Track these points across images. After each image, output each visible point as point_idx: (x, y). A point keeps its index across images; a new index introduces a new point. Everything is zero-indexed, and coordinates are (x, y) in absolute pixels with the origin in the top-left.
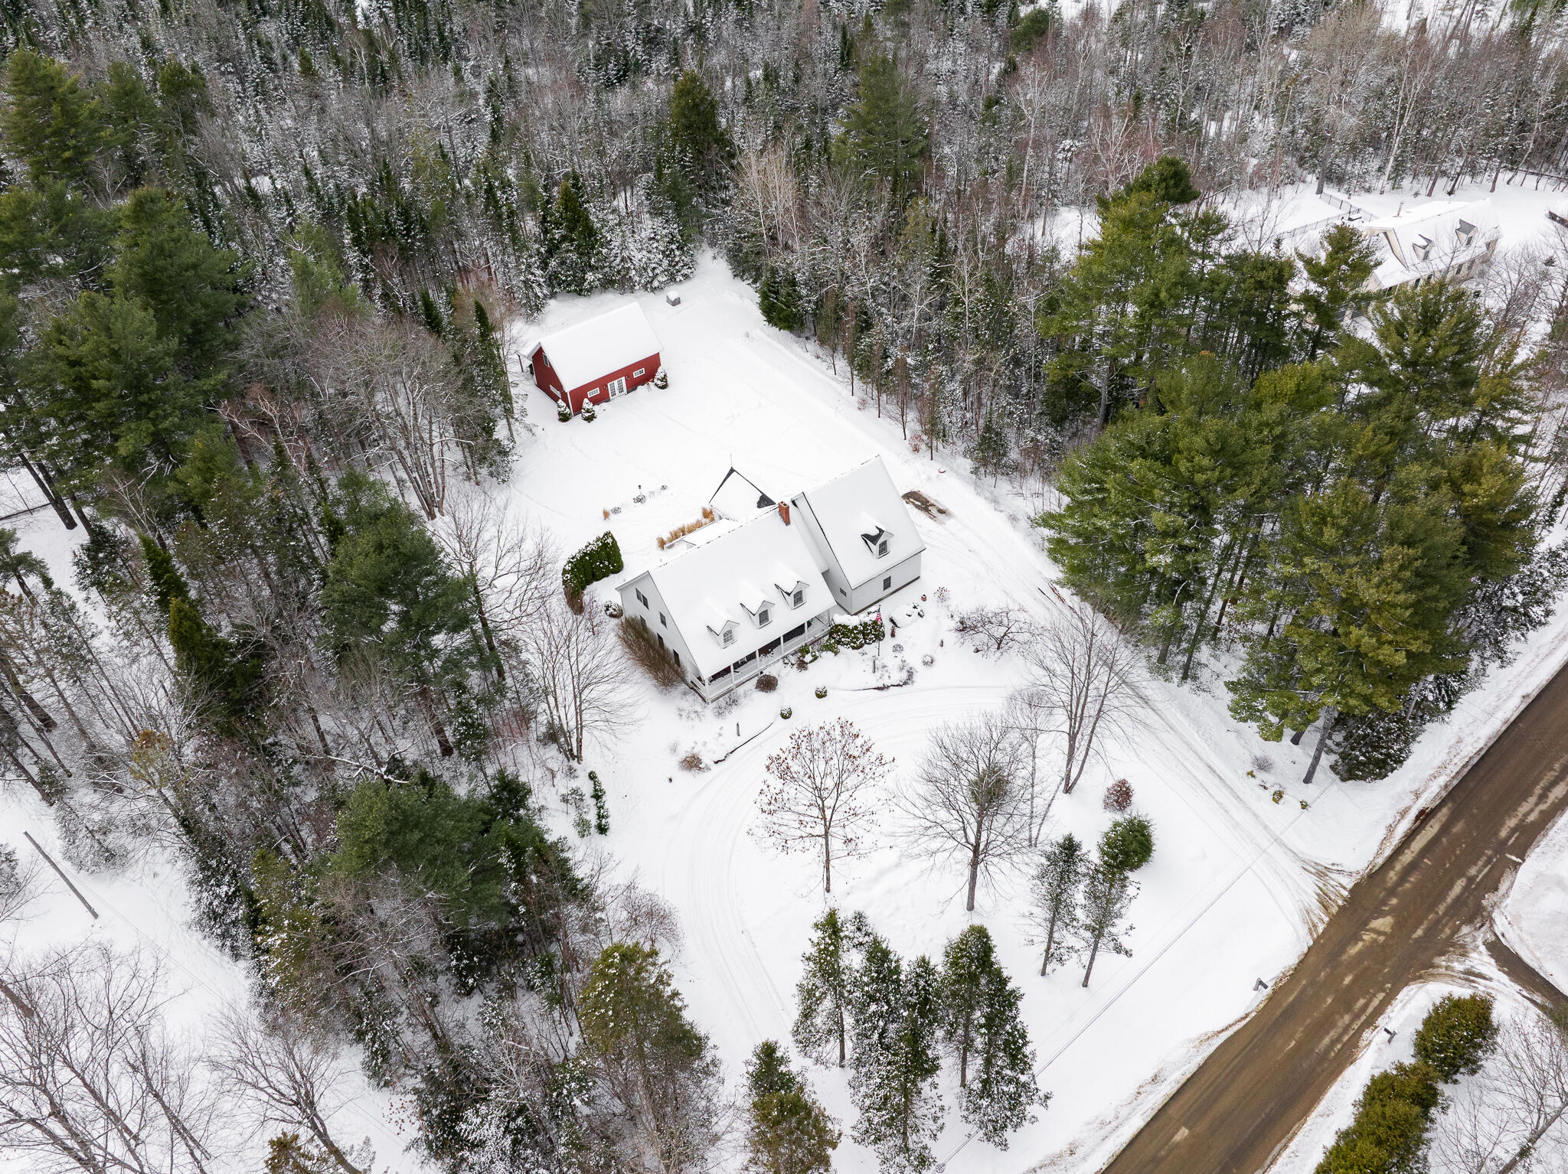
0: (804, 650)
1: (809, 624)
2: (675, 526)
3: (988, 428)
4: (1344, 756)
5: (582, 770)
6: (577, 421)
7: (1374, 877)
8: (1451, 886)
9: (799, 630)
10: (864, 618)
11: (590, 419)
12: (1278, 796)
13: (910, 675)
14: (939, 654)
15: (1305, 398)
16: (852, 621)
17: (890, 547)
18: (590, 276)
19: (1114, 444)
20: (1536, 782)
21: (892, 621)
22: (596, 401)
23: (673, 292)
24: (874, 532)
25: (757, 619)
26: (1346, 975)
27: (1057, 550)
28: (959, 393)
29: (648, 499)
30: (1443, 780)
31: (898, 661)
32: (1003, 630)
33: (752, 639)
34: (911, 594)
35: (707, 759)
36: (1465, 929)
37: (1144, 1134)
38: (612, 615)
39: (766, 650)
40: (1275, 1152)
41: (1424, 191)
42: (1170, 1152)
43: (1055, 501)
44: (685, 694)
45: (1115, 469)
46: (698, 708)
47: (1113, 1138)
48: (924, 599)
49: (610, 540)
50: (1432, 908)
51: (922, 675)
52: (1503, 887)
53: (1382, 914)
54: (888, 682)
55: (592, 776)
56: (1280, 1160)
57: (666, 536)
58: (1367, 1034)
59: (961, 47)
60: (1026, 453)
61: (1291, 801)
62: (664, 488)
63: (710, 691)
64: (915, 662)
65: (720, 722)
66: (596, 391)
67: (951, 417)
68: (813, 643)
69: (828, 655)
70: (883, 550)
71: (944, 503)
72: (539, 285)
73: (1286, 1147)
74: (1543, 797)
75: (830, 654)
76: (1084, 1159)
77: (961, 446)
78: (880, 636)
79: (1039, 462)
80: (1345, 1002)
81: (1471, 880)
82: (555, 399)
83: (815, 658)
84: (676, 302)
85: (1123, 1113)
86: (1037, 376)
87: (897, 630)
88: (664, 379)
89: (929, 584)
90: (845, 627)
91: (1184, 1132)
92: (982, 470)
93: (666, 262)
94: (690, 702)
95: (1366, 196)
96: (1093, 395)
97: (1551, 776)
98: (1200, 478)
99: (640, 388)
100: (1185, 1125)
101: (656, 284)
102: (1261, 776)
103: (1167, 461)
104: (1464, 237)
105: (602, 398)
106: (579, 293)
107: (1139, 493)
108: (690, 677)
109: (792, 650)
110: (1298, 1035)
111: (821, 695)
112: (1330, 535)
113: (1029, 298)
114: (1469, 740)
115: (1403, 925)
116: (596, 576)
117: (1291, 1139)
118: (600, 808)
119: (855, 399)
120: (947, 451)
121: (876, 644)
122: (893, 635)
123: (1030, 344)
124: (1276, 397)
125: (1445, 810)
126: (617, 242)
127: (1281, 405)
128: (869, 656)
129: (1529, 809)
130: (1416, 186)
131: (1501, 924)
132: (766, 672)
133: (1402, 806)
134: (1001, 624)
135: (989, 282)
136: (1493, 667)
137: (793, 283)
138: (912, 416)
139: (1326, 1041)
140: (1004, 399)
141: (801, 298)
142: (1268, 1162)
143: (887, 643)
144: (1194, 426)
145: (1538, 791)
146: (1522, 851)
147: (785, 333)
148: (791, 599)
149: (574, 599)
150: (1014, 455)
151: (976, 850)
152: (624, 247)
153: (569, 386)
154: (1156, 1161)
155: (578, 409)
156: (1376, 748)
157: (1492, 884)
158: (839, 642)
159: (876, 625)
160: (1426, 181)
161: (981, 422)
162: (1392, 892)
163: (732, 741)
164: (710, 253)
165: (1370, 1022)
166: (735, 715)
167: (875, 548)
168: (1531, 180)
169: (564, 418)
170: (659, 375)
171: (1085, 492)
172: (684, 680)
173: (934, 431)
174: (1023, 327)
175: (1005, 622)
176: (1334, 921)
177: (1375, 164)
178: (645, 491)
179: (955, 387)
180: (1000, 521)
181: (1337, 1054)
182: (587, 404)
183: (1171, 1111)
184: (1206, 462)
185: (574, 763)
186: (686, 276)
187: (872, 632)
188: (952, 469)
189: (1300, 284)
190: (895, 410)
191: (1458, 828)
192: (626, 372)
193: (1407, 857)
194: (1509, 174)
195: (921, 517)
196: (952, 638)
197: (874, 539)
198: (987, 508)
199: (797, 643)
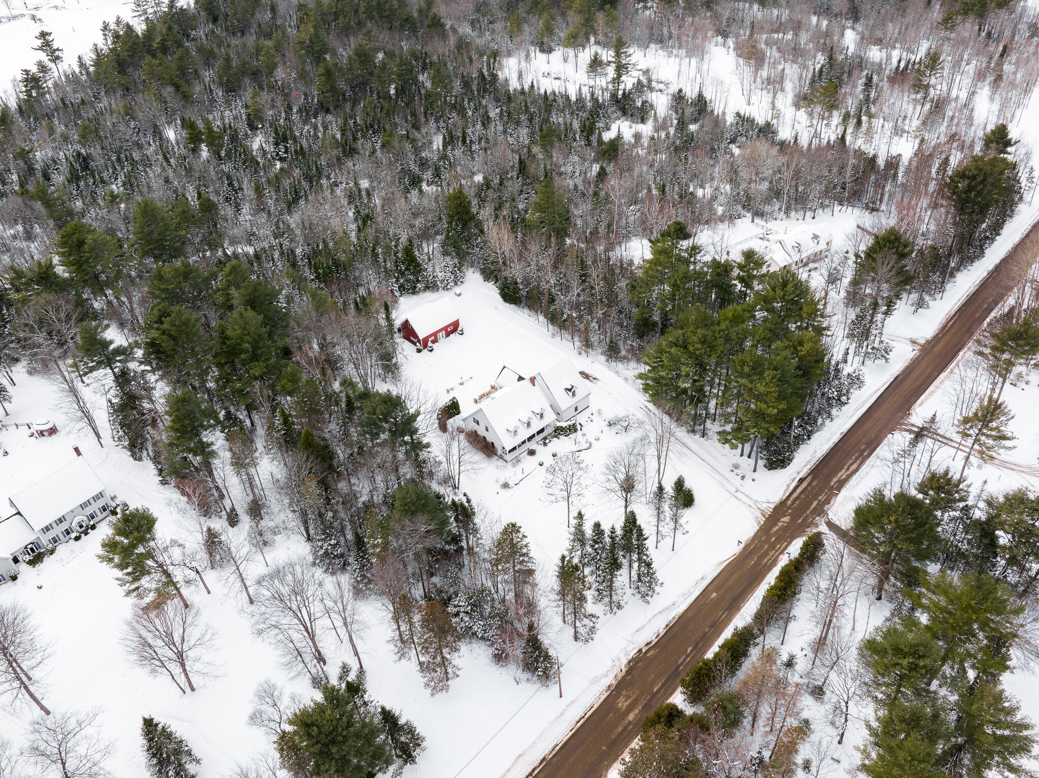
0: (545, 438)
1: (547, 427)
2: (481, 393)
3: (611, 342)
4: (768, 460)
5: (460, 493)
6: (425, 351)
7: (782, 503)
8: (811, 504)
9: (542, 430)
10: (568, 423)
11: (431, 350)
12: (743, 478)
13: (591, 445)
14: (601, 436)
15: (737, 320)
16: (564, 424)
17: (577, 393)
18: (419, 285)
19: (664, 343)
20: (845, 465)
21: (580, 424)
22: (433, 342)
23: (457, 290)
24: (570, 387)
25: (526, 425)
26: (772, 538)
27: (646, 388)
28: (597, 327)
29: (465, 383)
30: (809, 467)
31: (585, 440)
32: (627, 423)
33: (525, 434)
34: (587, 413)
35: (511, 484)
36: (817, 518)
38: (461, 432)
39: (530, 439)
41: (801, 218)
42: (710, 601)
43: (644, 369)
44: (498, 459)
45: (666, 352)
46: (504, 465)
47: (688, 598)
48: (592, 414)
49: (455, 401)
50: (804, 512)
51: (595, 444)
52: (832, 503)
53: (785, 516)
54: (582, 448)
55: (465, 495)
57: (477, 398)
58: (781, 557)
59: (576, 158)
60: (628, 351)
61: (748, 480)
62: (472, 378)
63: (509, 457)
64: (592, 439)
65: (514, 469)
66: (433, 338)
67: (594, 339)
68: (548, 435)
69: (555, 439)
70: (574, 394)
71: (595, 375)
72: (396, 291)
74: (848, 469)
76: (678, 607)
77: (600, 351)
78: (576, 431)
79: (635, 355)
80: (772, 546)
81: (820, 501)
82: (415, 344)
83: (550, 441)
84: (459, 295)
86: (630, 317)
87: (583, 428)
88: (462, 330)
89: (593, 408)
90: (561, 427)
91: (714, 595)
92: (610, 360)
93: (452, 277)
94: (501, 462)
95: (774, 222)
96: (655, 324)
97: (851, 461)
98: (698, 352)
99: (451, 335)
100: (715, 592)
101: (449, 287)
102: (736, 471)
103: (685, 347)
104: (816, 241)
105: (436, 341)
106: (413, 293)
107: (676, 361)
108: (500, 452)
109: (540, 438)
110: (755, 560)
111: (554, 455)
112: (746, 369)
113: (623, 284)
114: (819, 451)
115: (794, 518)
116: (451, 416)
119: (549, 333)
120: (594, 352)
121: (575, 434)
122: (581, 430)
123: (625, 303)
124: (725, 319)
125: (810, 478)
126: (430, 269)
127: (727, 322)
128: (572, 438)
129: (842, 474)
130: (797, 216)
131: (831, 515)
132: (531, 448)
133: (792, 477)
134: (625, 421)
135: (605, 278)
136: (827, 422)
137: (516, 283)
138: (576, 339)
139: (766, 560)
140: (617, 329)
141: (520, 290)
143: (579, 433)
144: (694, 333)
145: (846, 467)
146: (839, 489)
147: (513, 306)
148: (539, 416)
149: (443, 428)
150: (623, 353)
151: (626, 501)
152: (434, 271)
153: (421, 336)
154: (705, 605)
155: (425, 346)
156: (780, 455)
157: (828, 501)
158: (559, 434)
159: (574, 425)
160: (802, 213)
161: (608, 340)
162: (789, 508)
163: (521, 476)
164: (471, 270)
165: (782, 553)
166: (520, 466)
167: (571, 394)
168: (850, 208)
169: (419, 351)
170: (460, 329)
171: (655, 362)
172: (496, 454)
173: (588, 344)
174: (621, 296)
175: (627, 420)
176: (767, 520)
177: (777, 207)
178: (463, 380)
179: (594, 324)
180: (621, 381)
181: (770, 564)
182: (430, 344)
183: (709, 588)
184: (699, 346)
185: (457, 490)
186: (462, 282)
187: (572, 429)
188: (597, 360)
189: (736, 272)
190: (569, 338)
191: (814, 483)
192: (445, 328)
193: (795, 495)
194: (840, 207)
195: (586, 381)
196: (606, 429)
197: (570, 390)
198: (614, 376)
199: (542, 435)
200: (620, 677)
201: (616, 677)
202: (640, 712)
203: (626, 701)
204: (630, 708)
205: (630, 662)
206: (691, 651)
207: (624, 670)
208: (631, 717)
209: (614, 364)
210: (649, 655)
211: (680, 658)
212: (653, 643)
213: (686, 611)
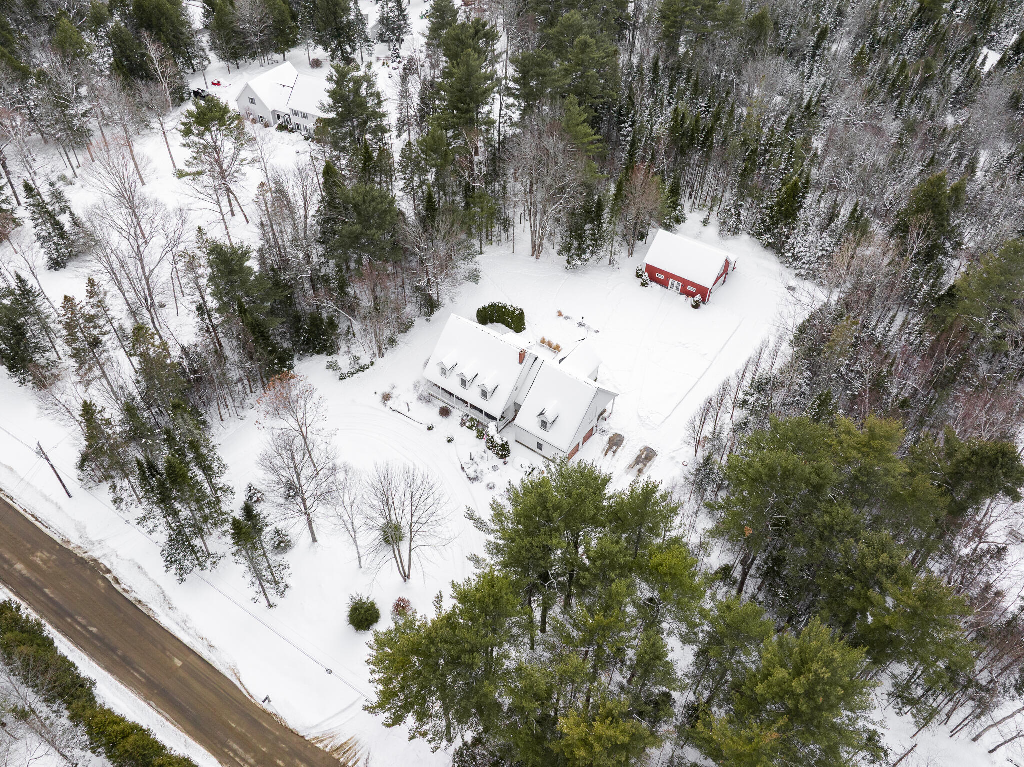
6: (639, 281)
10: (498, 438)
11: (643, 285)
13: (476, 479)
26: (283, 762)
29: (583, 328)
35: (391, 403)
37: (178, 644)
40: (165, 714)
42: (168, 657)
47: (179, 628)
51: (479, 485)
55: (372, 364)
56: (159, 716)
64: (488, 479)
65: (415, 400)
66: (661, 277)
68: (480, 423)
69: (475, 434)
73: (168, 720)
76: (167, 615)
83: (470, 428)
85: (192, 632)
87: (508, 464)
91: (179, 663)
99: (685, 296)
100: (184, 665)
105: (664, 284)
109: (471, 415)
110: (239, 729)
111: (449, 440)
117: (172, 723)
118: (354, 373)
121: (494, 456)
122: (506, 463)
128: (485, 455)
132: (452, 409)
139: (236, 747)
142: (160, 710)
143: (498, 462)
154: (164, 650)
163: (405, 409)
166: (421, 405)
169: (638, 275)
178: (589, 325)
181: (226, 753)
183: (192, 657)
187: (503, 452)
200: (77, 552)
201: (79, 547)
202: (22, 575)
203: (42, 560)
204: (31, 566)
205: (95, 561)
206: (91, 632)
207: (85, 556)
208: (19, 566)
210: (100, 582)
211: (84, 618)
212: (116, 586)
213: (158, 625)
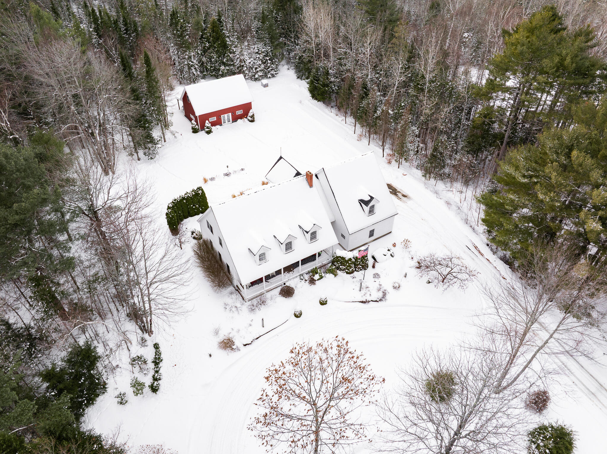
0: (314, 272)
1: (319, 255)
5: (150, 341)
9: (312, 258)
10: (356, 253)
11: (209, 132)
14: (403, 282)
16: (348, 255)
17: (376, 210)
18: (222, 68)
21: (373, 257)
22: (214, 124)
23: (265, 81)
24: (367, 198)
25: (283, 247)
29: (232, 175)
31: (376, 285)
32: (449, 269)
33: (280, 260)
34: (387, 242)
35: (238, 343)
38: (194, 238)
39: (289, 269)
44: (231, 293)
46: (238, 305)
48: (394, 245)
49: (200, 192)
51: (392, 294)
54: (369, 299)
62: (242, 170)
63: (248, 293)
64: (388, 286)
65: (252, 316)
66: (214, 119)
68: (321, 267)
69: (330, 276)
70: (371, 211)
71: (406, 192)
72: (195, 69)
75: (331, 276)
77: (415, 163)
78: (365, 267)
82: (191, 120)
83: (321, 277)
84: (266, 86)
87: (376, 264)
88: (253, 116)
89: (397, 236)
90: (343, 258)
92: (428, 176)
93: (263, 66)
94: (233, 300)
99: (239, 120)
101: (257, 76)
105: (218, 123)
106: (216, 76)
108: (236, 283)
109: (306, 271)
111: (323, 303)
116: (190, 213)
118: (157, 372)
119: (356, 135)
120: (408, 164)
121: (362, 272)
122: (374, 267)
126: (239, 53)
128: (358, 279)
132: (287, 284)
134: (447, 266)
137: (327, 73)
138: (388, 145)
141: (331, 83)
143: (370, 271)
148: (308, 236)
150: (447, 170)
153: (198, 112)
155: (203, 128)
158: (338, 268)
159: (364, 258)
163: (258, 330)
164: (286, 67)
166: (263, 312)
167: (367, 209)
169: (195, 131)
170: (250, 114)
172: (232, 283)
173: (401, 154)
175: (450, 264)
178: (230, 170)
180: (441, 204)
182: (207, 124)
185: (146, 336)
186: (273, 76)
188: (410, 174)
190: (379, 143)
192: (232, 110)
195: (393, 197)
196: (413, 272)
197: (366, 203)
198: (433, 196)
199: (310, 266)
209: (432, 181)
